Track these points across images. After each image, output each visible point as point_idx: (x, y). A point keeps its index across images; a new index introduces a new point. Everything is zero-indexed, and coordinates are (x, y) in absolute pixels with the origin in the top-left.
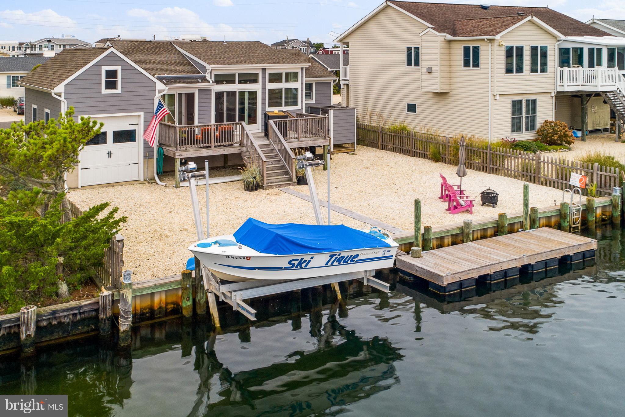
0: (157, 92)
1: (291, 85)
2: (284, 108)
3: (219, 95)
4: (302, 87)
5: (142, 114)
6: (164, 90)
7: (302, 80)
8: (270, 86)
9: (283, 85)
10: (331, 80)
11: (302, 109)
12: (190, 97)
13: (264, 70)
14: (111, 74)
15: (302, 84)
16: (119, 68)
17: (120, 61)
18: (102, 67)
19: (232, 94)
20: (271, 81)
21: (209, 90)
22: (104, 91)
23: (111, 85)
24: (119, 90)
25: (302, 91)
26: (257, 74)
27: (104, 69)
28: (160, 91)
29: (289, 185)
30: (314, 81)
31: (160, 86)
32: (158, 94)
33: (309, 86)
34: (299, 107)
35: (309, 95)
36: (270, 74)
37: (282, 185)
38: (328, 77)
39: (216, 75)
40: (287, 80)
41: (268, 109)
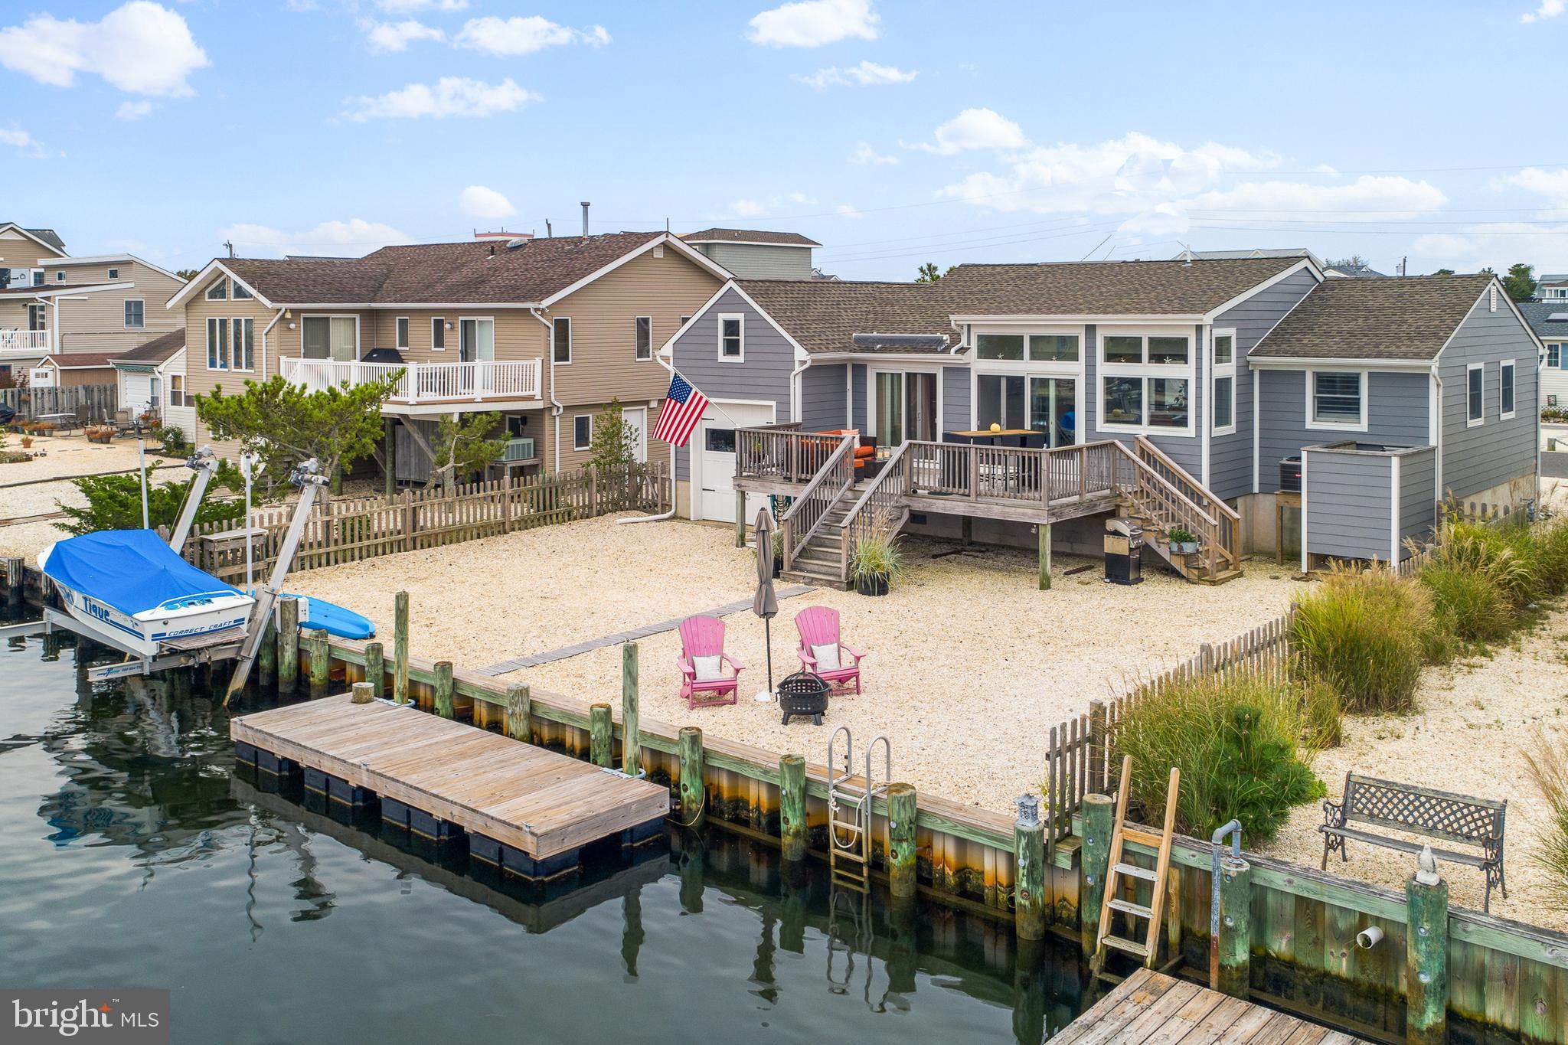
0: (797, 364)
1: (1167, 371)
2: (1145, 430)
3: (988, 384)
4: (1199, 379)
5: (773, 403)
6: (807, 362)
8: (1107, 369)
9: (1146, 370)
11: (1199, 435)
13: (1091, 329)
14: (731, 327)
15: (1198, 369)
16: (741, 318)
17: (742, 307)
18: (718, 314)
19: (1016, 384)
20: (1111, 357)
21: (966, 371)
22: (722, 358)
23: (732, 348)
24: (741, 358)
25: (1199, 388)
26: (1075, 340)
27: (722, 318)
28: (801, 363)
30: (1363, 366)
31: (800, 353)
32: (798, 369)
33: (1351, 382)
34: (1189, 431)
35: (1351, 408)
36: (1110, 341)
37: (817, 579)
38: (1405, 356)
39: (980, 337)
40: (1157, 358)
41: (1101, 426)
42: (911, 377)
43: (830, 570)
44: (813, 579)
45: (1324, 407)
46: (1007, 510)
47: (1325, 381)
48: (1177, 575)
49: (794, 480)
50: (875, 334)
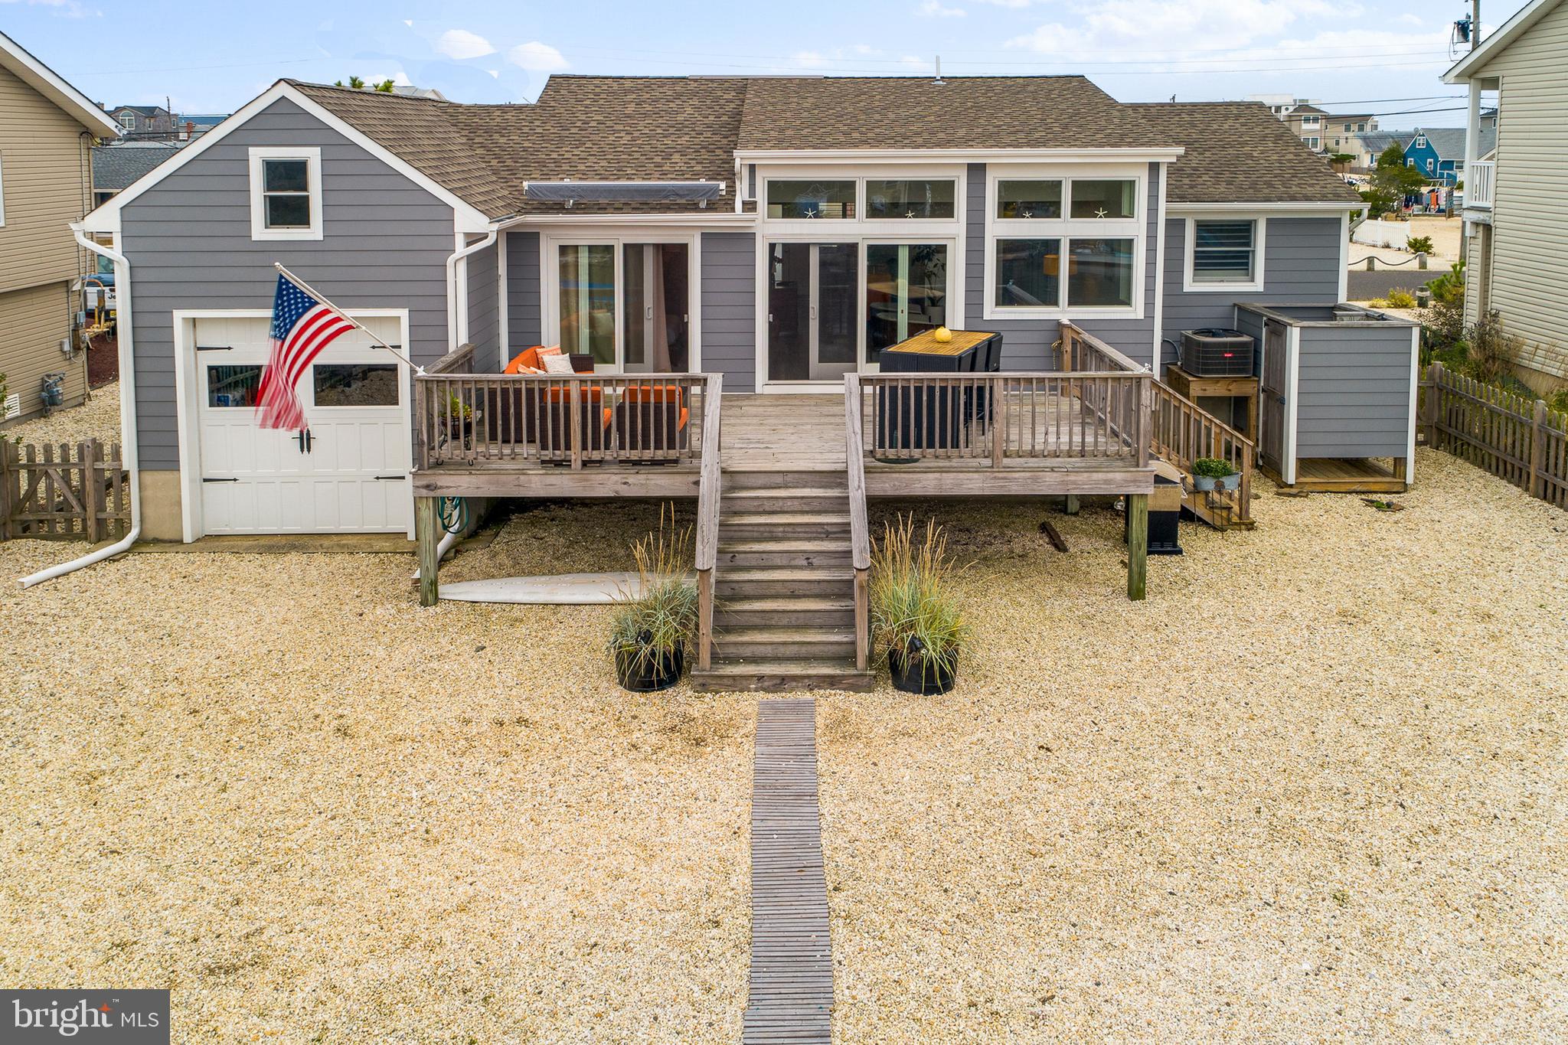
0: (460, 241)
1: (1100, 228)
2: (1064, 312)
3: (792, 256)
4: (1152, 238)
5: (403, 313)
6: (485, 236)
7: (1153, 210)
8: (999, 229)
9: (1063, 228)
10: (1341, 211)
11: (1149, 317)
12: (673, 258)
13: (978, 170)
15: (1152, 224)
16: (312, 156)
17: (315, 132)
18: (251, 149)
19: (840, 257)
20: (1008, 209)
21: (747, 238)
22: (262, 232)
23: (289, 213)
24: (315, 231)
25: (1151, 250)
26: (949, 186)
27: (257, 156)
28: (472, 239)
29: (832, 682)
30: (1259, 211)
31: (468, 219)
32: (461, 250)
33: (1243, 231)
34: (1136, 311)
35: (1241, 263)
36: (1005, 186)
37: (794, 678)
38: (1324, 198)
39: (773, 186)
40: (1082, 208)
41: (992, 311)
42: (633, 252)
43: (804, 650)
44: (783, 679)
45: (1205, 263)
46: (1072, 477)
47: (1207, 230)
48: (1201, 521)
49: (577, 464)
50: (567, 182)
